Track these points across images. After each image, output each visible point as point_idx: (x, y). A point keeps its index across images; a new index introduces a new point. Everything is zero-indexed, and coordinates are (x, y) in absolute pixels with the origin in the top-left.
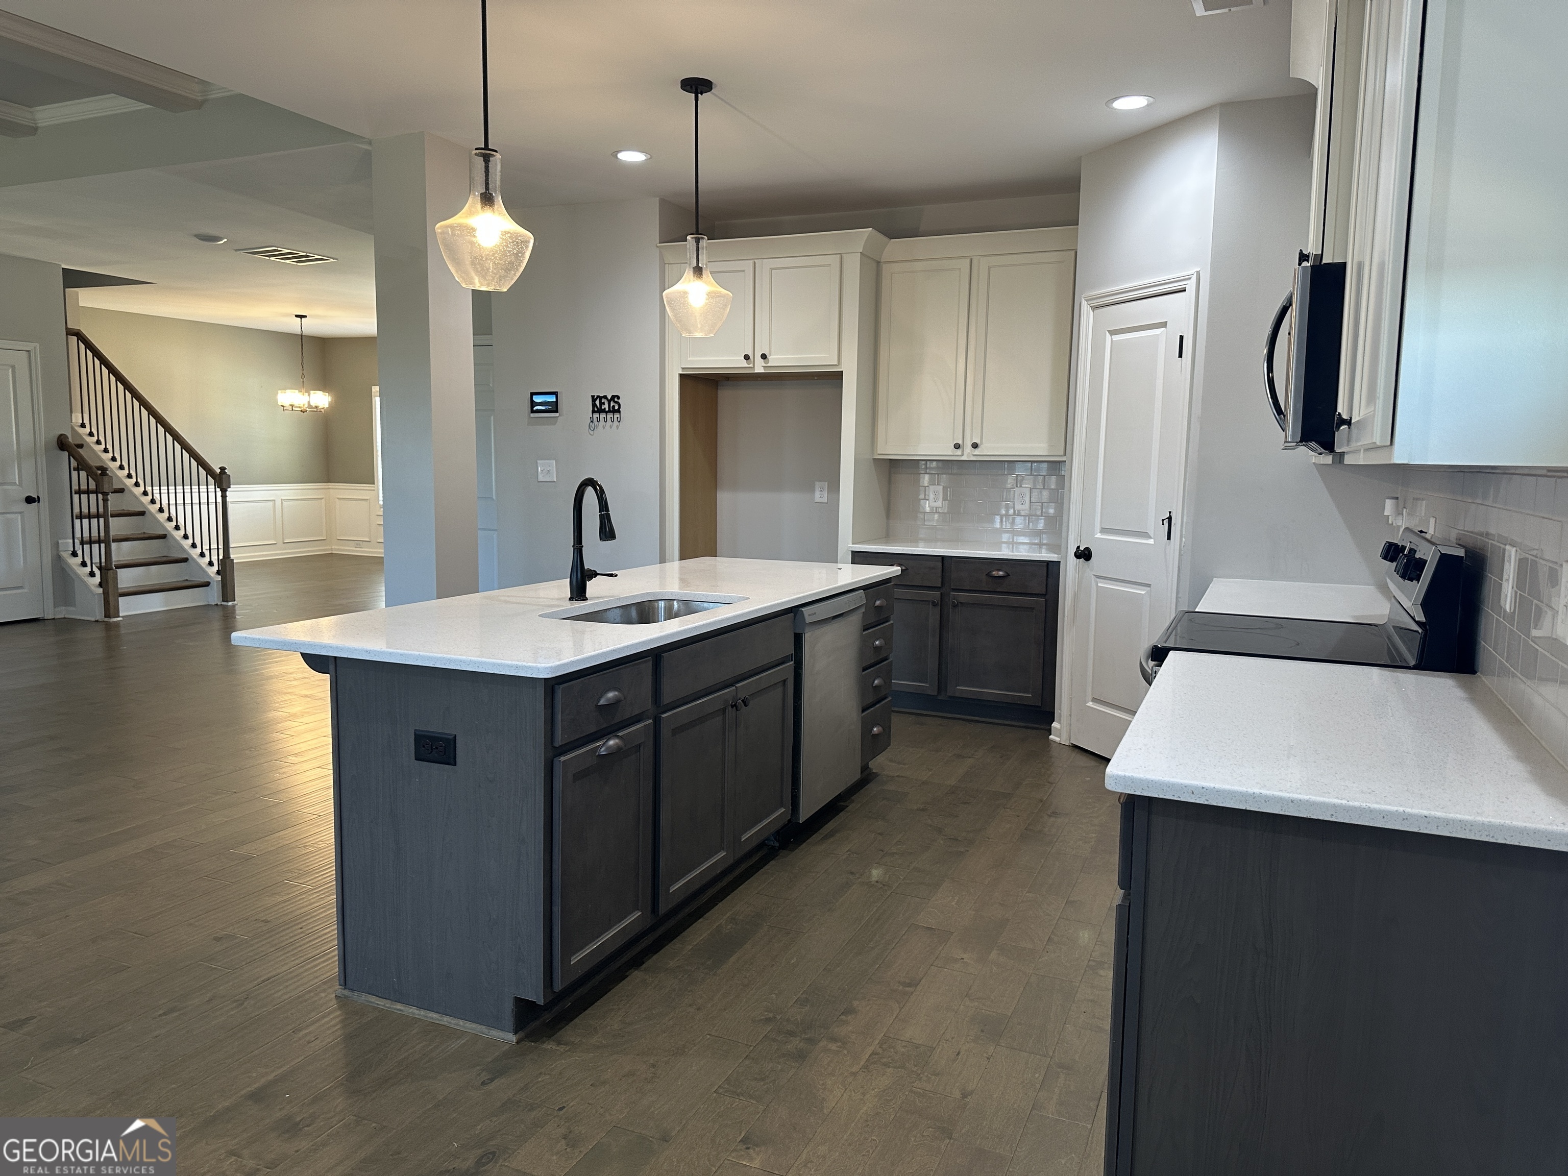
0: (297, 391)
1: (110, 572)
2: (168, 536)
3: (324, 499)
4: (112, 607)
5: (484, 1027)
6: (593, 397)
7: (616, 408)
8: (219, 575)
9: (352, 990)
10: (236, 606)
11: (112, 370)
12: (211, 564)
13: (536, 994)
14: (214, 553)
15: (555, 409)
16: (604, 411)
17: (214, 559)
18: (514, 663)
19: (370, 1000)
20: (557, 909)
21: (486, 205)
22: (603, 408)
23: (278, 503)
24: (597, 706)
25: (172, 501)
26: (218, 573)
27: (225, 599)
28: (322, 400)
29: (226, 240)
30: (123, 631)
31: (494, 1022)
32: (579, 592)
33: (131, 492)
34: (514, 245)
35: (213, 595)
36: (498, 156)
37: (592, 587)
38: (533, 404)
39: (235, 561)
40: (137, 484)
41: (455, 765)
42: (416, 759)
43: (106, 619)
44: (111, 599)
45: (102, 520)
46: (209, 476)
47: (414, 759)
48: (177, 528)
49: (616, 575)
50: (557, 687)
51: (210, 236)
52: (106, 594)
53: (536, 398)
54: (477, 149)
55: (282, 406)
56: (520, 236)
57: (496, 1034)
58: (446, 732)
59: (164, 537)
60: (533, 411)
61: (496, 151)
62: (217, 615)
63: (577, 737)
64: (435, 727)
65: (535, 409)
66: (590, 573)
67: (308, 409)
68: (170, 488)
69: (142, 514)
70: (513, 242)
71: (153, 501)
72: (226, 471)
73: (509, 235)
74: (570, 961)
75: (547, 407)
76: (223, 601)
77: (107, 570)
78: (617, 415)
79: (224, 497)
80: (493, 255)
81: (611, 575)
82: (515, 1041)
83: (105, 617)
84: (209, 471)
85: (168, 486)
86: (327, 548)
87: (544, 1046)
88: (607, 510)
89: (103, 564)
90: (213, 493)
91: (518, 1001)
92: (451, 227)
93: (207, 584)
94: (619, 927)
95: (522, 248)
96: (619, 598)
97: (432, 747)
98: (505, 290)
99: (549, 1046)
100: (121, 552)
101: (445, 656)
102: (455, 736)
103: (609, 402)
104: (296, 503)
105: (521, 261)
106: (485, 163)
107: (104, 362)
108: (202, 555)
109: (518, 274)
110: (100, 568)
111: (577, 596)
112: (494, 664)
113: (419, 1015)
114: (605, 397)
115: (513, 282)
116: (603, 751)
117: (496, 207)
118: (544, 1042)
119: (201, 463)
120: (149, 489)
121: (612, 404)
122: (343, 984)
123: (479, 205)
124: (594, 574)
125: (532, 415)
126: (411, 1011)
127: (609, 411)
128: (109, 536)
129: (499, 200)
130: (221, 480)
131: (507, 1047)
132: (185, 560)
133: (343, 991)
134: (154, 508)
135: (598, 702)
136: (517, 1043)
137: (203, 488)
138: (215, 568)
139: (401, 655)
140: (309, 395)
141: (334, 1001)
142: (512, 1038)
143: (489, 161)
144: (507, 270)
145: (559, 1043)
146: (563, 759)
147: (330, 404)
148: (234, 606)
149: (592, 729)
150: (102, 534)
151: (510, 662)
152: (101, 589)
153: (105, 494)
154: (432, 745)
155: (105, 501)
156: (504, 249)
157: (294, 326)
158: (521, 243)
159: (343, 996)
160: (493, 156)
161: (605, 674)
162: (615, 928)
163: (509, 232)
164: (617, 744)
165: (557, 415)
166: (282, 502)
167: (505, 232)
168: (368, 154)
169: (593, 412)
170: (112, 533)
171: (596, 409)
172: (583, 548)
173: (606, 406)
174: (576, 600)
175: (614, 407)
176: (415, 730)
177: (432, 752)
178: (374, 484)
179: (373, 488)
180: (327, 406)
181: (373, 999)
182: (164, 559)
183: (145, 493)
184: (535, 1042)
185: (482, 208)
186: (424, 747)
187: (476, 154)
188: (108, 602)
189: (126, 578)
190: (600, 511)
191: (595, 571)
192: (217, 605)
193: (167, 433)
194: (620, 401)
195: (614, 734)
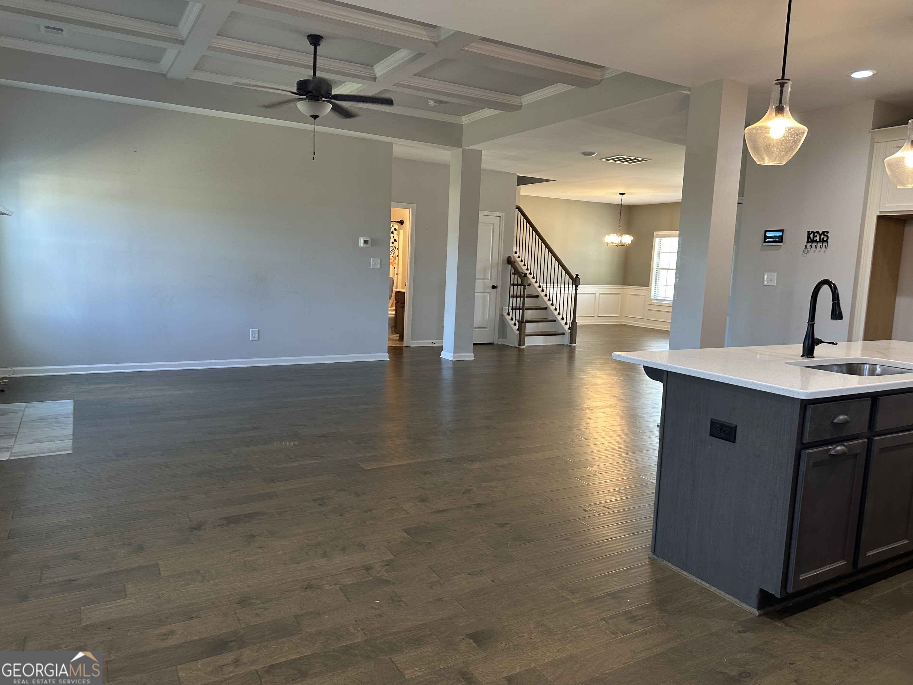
0: (616, 235)
1: (523, 324)
2: (548, 308)
3: (620, 295)
4: (522, 341)
5: (737, 600)
6: (808, 232)
7: (825, 239)
8: (570, 330)
9: (658, 556)
10: (576, 347)
11: (532, 225)
12: (566, 324)
13: (775, 590)
14: (568, 319)
15: (780, 240)
16: (816, 241)
17: (568, 322)
18: (781, 387)
19: (668, 564)
20: (794, 543)
21: (779, 113)
22: (815, 239)
23: (597, 295)
24: (832, 423)
25: (551, 292)
26: (569, 329)
27: (571, 342)
28: (628, 239)
29: (596, 154)
30: (525, 353)
31: (745, 599)
32: (809, 352)
33: (534, 286)
34: (795, 135)
35: (566, 340)
36: (790, 83)
37: (818, 350)
38: (766, 237)
39: (578, 324)
40: (536, 282)
41: (734, 442)
42: (711, 435)
43: (519, 347)
44: (522, 337)
45: (522, 298)
46: (570, 279)
47: (708, 433)
48: (552, 304)
49: (837, 344)
50: (808, 406)
51: (590, 153)
52: (520, 334)
53: (768, 234)
54: (776, 80)
55: (607, 243)
56: (800, 129)
57: (744, 606)
58: (731, 422)
59: (546, 308)
60: (765, 242)
61: (789, 80)
62: (566, 350)
63: (817, 440)
64: (724, 418)
65: (767, 240)
66: (818, 341)
67: (620, 245)
68: (551, 285)
69: (537, 296)
70: (795, 134)
71: (543, 291)
72: (579, 276)
73: (793, 129)
74: (799, 577)
75: (775, 239)
76: (570, 343)
77: (522, 323)
78: (825, 244)
79: (576, 290)
80: (781, 143)
81: (833, 343)
82: (758, 614)
83: (519, 345)
84: (570, 276)
85: (550, 284)
86: (620, 321)
87: (777, 623)
88: (838, 300)
89: (520, 320)
90: (571, 288)
91: (762, 591)
92: (756, 129)
93: (563, 334)
94: (831, 566)
95: (800, 137)
96: (837, 359)
97: (721, 430)
98: (784, 164)
99: (779, 624)
100: (529, 314)
101: (736, 378)
102: (736, 426)
103: (820, 235)
104: (607, 295)
105: (798, 145)
106: (781, 88)
107: (529, 221)
108: (563, 319)
109: (794, 153)
110: (519, 322)
111: (807, 354)
112: (768, 386)
113: (697, 581)
114: (818, 232)
115: (790, 158)
116: (832, 452)
117: (785, 114)
118: (777, 621)
119: (567, 272)
120: (541, 285)
121: (822, 237)
122: (653, 552)
123: (774, 114)
124: (820, 342)
125: (765, 244)
126: (692, 577)
127: (820, 241)
128: (524, 306)
129: (787, 109)
130: (576, 281)
131: (752, 616)
132: (555, 321)
133: (653, 556)
134: (543, 294)
135: (833, 420)
136: (759, 616)
137: (567, 286)
138: (568, 326)
139: (709, 374)
140: (622, 236)
141: (648, 560)
142: (756, 612)
143: (784, 86)
144: (787, 152)
145: (786, 625)
146: (808, 451)
147: (632, 241)
148: (575, 346)
149: (827, 437)
150: (521, 305)
151: (779, 386)
152: (518, 332)
153: (525, 286)
154: (721, 428)
155: (524, 289)
156: (789, 138)
157: (617, 199)
158: (798, 133)
159: (652, 558)
160: (786, 83)
161: (839, 403)
162: (828, 566)
163: (793, 128)
164: (843, 450)
165: (781, 244)
166: (599, 295)
167: (791, 128)
168: (688, 96)
169: (808, 242)
170: (525, 305)
171: (810, 240)
172: (815, 325)
173: (818, 238)
174: (806, 357)
175: (823, 238)
176: (711, 419)
177: (720, 433)
178: (649, 287)
179: (648, 289)
180: (630, 242)
181: (670, 565)
182: (545, 320)
183: (540, 287)
184: (771, 619)
185: (776, 115)
186: (716, 429)
187: (776, 84)
188: (521, 338)
189: (529, 327)
190: (833, 301)
191: (821, 340)
192: (567, 345)
193: (553, 257)
194: (828, 235)
195: (841, 443)
